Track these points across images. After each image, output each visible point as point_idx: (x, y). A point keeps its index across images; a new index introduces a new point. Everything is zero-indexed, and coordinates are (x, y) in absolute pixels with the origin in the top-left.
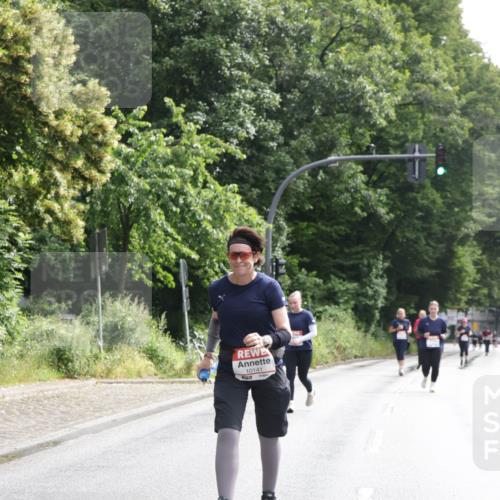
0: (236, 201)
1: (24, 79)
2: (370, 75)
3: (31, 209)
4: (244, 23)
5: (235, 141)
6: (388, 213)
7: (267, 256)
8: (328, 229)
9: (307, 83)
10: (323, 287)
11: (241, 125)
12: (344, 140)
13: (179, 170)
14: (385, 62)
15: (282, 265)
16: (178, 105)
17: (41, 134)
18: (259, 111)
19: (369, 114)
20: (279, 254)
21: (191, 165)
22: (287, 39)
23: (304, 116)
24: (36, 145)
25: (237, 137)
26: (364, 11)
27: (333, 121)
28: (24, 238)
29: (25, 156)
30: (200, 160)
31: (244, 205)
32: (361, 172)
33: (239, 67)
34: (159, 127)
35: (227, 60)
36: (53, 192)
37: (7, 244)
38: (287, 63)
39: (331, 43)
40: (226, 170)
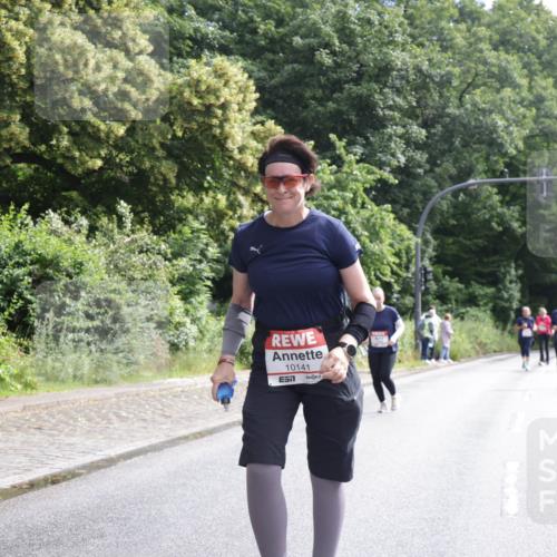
0: (390, 219)
1: (215, 122)
2: (502, 112)
3: (218, 228)
4: (395, 73)
5: (388, 169)
6: (520, 227)
7: (416, 264)
8: (468, 243)
9: (448, 119)
10: (464, 291)
11: (393, 155)
12: (481, 167)
13: (341, 193)
14: (514, 101)
15: (429, 272)
16: (340, 140)
17: (227, 166)
18: (408, 143)
19: (501, 145)
20: (427, 263)
21: (351, 189)
22: (431, 85)
23: (446, 147)
24: (222, 175)
25: (389, 165)
26: (494, 61)
27: (471, 151)
28: (213, 251)
29: (214, 184)
30: (359, 185)
31: (397, 222)
32: (497, 194)
33: (390, 108)
34: (324, 158)
35: (381, 103)
36: (239, 212)
37: (199, 257)
38: (431, 104)
39: (468, 87)
40: (381, 193)
